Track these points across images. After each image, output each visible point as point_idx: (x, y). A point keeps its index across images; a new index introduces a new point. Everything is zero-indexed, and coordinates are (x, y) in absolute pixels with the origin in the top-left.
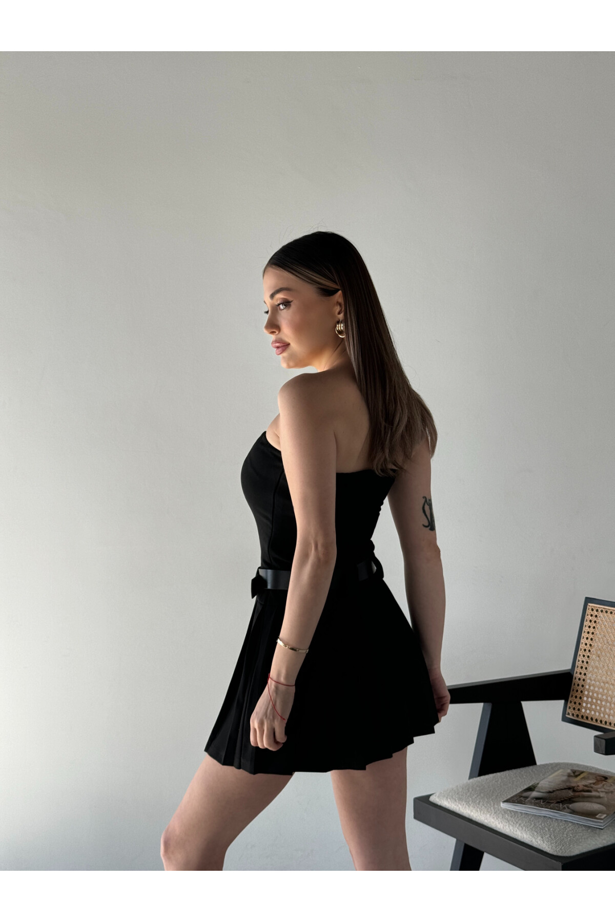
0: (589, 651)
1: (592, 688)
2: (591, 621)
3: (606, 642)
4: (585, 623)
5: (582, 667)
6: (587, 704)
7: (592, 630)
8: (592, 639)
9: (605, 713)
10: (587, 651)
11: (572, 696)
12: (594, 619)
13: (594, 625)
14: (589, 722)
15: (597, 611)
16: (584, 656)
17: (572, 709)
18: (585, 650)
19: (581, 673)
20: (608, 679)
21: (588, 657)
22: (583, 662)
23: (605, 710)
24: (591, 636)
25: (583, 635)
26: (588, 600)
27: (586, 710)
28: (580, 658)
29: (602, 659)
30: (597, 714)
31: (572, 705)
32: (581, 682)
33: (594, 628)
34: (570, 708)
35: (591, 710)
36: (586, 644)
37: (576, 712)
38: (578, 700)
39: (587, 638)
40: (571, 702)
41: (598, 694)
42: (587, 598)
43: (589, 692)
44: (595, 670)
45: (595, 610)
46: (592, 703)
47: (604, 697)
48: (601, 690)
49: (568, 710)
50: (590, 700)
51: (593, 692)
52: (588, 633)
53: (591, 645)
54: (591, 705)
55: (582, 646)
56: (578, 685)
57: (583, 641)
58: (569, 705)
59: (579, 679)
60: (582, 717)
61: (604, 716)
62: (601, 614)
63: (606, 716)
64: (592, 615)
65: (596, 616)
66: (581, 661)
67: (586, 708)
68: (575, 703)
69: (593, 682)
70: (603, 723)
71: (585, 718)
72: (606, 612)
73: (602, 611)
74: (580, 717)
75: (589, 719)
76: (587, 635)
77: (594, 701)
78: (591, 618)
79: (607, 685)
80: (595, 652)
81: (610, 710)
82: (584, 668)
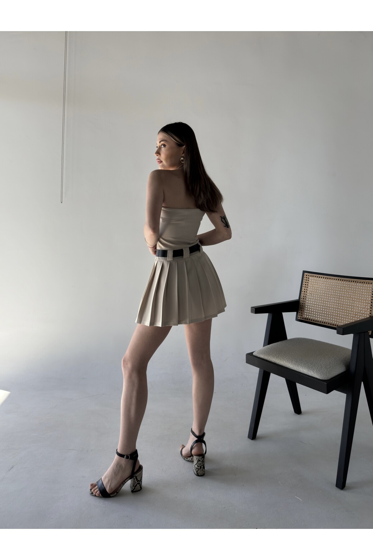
0: (306, 292)
1: (309, 307)
2: (306, 280)
3: (313, 288)
4: (304, 281)
5: (303, 299)
6: (307, 313)
7: (307, 284)
8: (307, 287)
9: (315, 317)
10: (305, 292)
11: (300, 310)
12: (307, 279)
13: (308, 282)
14: (308, 321)
15: (309, 276)
16: (304, 294)
17: (300, 316)
18: (304, 292)
19: (303, 301)
20: (316, 303)
21: (306, 294)
22: (304, 296)
23: (315, 316)
24: (307, 286)
25: (303, 285)
26: (304, 272)
27: (307, 316)
28: (302, 295)
29: (312, 295)
30: (312, 317)
31: (300, 314)
32: (303, 305)
33: (308, 283)
34: (299, 315)
35: (309, 316)
36: (305, 289)
37: (302, 317)
38: (302, 312)
39: (305, 287)
40: (299, 313)
41: (311, 310)
42: (303, 271)
43: (307, 309)
44: (310, 300)
45: (308, 276)
46: (309, 313)
47: (315, 311)
48: (313, 308)
49: (298, 316)
50: (308, 312)
51: (310, 308)
52: (305, 285)
53: (307, 290)
54: (309, 314)
55: (303, 290)
56: (302, 306)
57: (303, 288)
58: (299, 314)
59: (303, 303)
60: (305, 319)
61: (315, 318)
62: (310, 278)
63: (316, 318)
64: (306, 278)
65: (309, 278)
66: (303, 296)
67: (307, 315)
68: (301, 313)
69: (309, 305)
70: (315, 321)
71: (306, 319)
72: (313, 276)
73: (311, 276)
74: (304, 319)
75: (308, 319)
76: (305, 286)
77: (310, 312)
78: (306, 279)
79: (315, 306)
80: (309, 292)
81: (318, 315)
82: (304, 299)
